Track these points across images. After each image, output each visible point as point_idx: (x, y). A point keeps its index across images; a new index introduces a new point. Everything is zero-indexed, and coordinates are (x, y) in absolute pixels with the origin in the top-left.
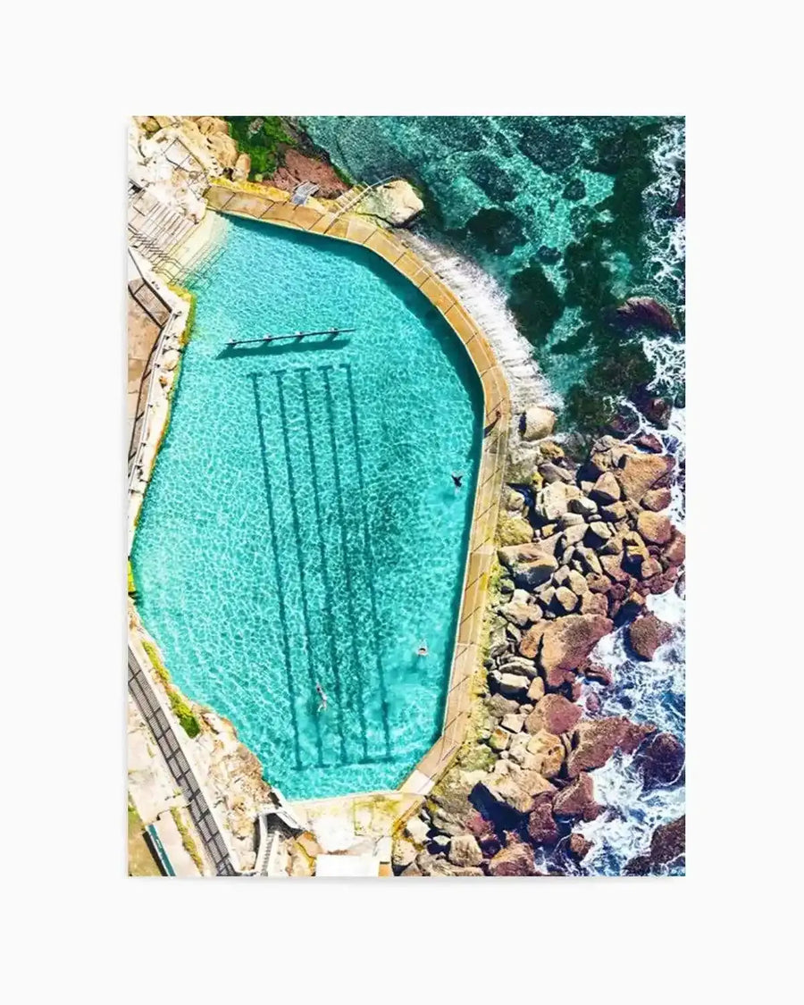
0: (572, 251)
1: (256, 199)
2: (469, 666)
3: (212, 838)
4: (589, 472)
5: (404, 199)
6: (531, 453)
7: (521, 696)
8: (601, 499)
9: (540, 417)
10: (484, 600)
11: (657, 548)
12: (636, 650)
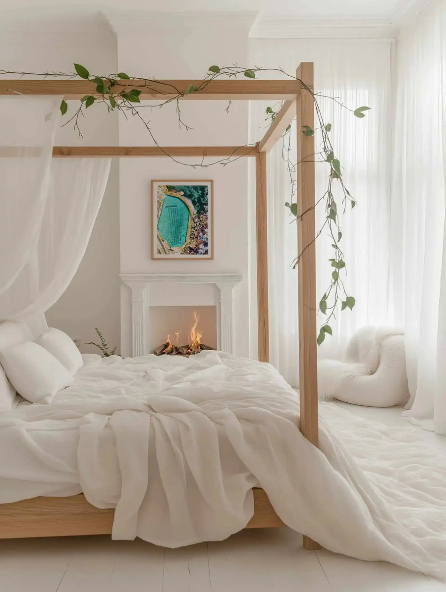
0: (198, 198)
1: (169, 193)
2: (188, 236)
3: (165, 251)
4: (199, 218)
5: (182, 193)
6: (194, 216)
7: (193, 238)
8: (200, 220)
9: (195, 213)
10: (190, 229)
11: (205, 225)
12: (204, 234)
